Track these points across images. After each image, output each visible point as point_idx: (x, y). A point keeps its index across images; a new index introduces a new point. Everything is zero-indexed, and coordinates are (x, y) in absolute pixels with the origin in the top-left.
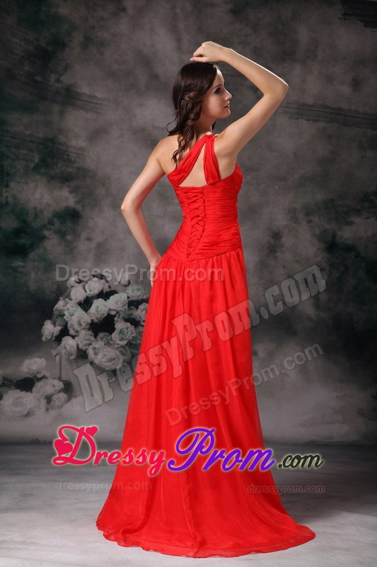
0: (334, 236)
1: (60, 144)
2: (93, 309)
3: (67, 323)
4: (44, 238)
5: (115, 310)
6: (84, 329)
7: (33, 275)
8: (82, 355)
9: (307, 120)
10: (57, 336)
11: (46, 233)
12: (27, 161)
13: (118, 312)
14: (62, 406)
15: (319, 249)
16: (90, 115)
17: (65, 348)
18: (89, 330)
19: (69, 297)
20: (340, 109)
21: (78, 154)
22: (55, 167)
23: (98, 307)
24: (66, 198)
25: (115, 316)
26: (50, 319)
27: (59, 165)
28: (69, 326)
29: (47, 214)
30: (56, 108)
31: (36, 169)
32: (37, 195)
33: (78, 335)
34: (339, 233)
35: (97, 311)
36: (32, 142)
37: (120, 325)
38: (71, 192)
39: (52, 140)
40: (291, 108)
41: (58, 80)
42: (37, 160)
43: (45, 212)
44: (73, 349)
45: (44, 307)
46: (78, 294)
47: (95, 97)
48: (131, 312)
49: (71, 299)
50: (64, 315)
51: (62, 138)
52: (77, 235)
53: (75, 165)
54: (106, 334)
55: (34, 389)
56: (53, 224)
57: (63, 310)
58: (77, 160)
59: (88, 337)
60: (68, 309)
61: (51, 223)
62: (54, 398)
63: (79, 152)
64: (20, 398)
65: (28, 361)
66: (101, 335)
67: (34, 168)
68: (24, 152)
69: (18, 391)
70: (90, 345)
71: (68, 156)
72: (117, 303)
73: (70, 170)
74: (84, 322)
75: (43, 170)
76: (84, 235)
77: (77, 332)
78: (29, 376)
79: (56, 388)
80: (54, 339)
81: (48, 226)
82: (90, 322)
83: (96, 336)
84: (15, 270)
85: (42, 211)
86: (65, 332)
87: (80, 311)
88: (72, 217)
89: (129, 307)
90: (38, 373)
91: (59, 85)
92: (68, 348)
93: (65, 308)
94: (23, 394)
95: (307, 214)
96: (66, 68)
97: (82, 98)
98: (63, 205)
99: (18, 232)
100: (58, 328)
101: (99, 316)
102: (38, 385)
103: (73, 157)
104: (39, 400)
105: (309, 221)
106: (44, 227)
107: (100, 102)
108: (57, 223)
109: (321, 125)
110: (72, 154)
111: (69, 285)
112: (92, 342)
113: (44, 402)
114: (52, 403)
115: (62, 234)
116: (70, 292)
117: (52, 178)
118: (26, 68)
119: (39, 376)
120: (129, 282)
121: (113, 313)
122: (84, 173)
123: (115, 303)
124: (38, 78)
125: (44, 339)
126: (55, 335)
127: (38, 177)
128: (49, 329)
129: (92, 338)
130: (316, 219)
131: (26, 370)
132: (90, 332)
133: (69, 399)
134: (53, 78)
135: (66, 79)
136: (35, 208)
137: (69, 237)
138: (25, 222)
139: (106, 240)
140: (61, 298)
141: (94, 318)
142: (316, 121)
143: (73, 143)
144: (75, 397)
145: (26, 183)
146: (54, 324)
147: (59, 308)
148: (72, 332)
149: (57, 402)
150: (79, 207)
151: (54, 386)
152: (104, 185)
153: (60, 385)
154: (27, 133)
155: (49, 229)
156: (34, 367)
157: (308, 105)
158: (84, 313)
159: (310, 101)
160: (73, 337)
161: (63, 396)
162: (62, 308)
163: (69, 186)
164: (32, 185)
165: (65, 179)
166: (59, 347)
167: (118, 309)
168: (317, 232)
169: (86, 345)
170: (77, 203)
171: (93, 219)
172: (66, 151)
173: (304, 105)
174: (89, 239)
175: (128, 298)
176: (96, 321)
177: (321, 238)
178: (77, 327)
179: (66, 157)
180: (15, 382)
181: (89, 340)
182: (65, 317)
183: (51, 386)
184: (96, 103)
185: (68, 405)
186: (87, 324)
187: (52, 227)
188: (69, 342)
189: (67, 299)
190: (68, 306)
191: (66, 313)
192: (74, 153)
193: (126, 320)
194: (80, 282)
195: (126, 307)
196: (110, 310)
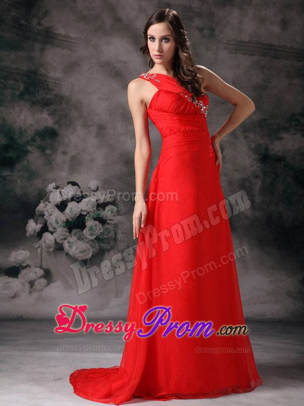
0: (267, 149)
1: (41, 75)
2: (67, 210)
3: (46, 222)
4: (27, 152)
5: (85, 211)
6: (61, 226)
7: (19, 182)
8: (59, 248)
9: (244, 54)
10: (38, 233)
11: (29, 148)
12: (14, 89)
13: (88, 213)
14: (42, 290)
15: (254, 160)
16: (66, 52)
17: (45, 242)
18: (64, 227)
19: (48, 200)
20: (271, 45)
21: (55, 83)
22: (37, 94)
23: (71, 208)
24: (45, 119)
25: (86, 215)
26: (33, 218)
27: (40, 93)
28: (48, 224)
29: (30, 133)
30: (38, 46)
31: (21, 96)
32: (22, 118)
33: (56, 232)
34: (271, 147)
35: (71, 211)
36: (18, 74)
37: (90, 223)
38: (50, 115)
39: (35, 73)
40: (231, 45)
41: (39, 24)
42: (22, 88)
43: (28, 131)
44: (51, 243)
45: (28, 209)
46: (56, 197)
47: (69, 37)
48: (99, 212)
49: (49, 202)
50: (44, 215)
51: (42, 71)
52: (54, 150)
53: (53, 93)
54: (79, 230)
55: (20, 276)
56: (34, 141)
57: (43, 211)
58: (55, 88)
59: (64, 233)
60: (48, 210)
61: (33, 140)
62: (36, 283)
63: (57, 82)
64: (8, 283)
65: (15, 252)
66: (74, 231)
67: (20, 95)
68: (11, 82)
69: (7, 277)
70: (65, 239)
71: (47, 85)
72: (87, 205)
73: (49, 96)
74: (61, 221)
75: (26, 97)
76: (60, 150)
77: (55, 229)
78: (15, 265)
79: (38, 275)
80: (36, 235)
81: (31, 143)
82: (65, 220)
83: (70, 232)
84: (4, 178)
85: (26, 131)
86: (45, 229)
87: (57, 212)
88: (50, 135)
89: (97, 208)
90: (23, 262)
91: (40, 28)
92: (47, 241)
93: (45, 209)
94: (11, 279)
95: (245, 132)
96: (46, 13)
97: (58, 38)
98: (43, 125)
99: (6, 148)
100: (40, 226)
101: (73, 216)
102: (23, 272)
103: (51, 85)
104: (24, 284)
105: (246, 137)
106: (28, 143)
107: (73, 41)
108: (38, 139)
109: (256, 58)
110: (51, 84)
111: (48, 191)
112: (68, 237)
113: (27, 286)
114: (34, 287)
115: (42, 149)
116: (49, 196)
117: (34, 103)
118: (13, 14)
119: (24, 265)
120: (98, 188)
121: (84, 213)
122: (60, 99)
123: (86, 205)
124: (23, 22)
125: (28, 234)
126: (36, 231)
127: (23, 103)
128: (32, 226)
129: (67, 234)
130: (251, 135)
131: (13, 260)
132: (66, 229)
133: (48, 284)
134: (35, 21)
135: (46, 23)
136: (20, 128)
137: (48, 152)
138: (12, 139)
139: (79, 154)
140: (42, 201)
141: (69, 217)
142: (251, 55)
143: (52, 74)
144: (53, 282)
145: (13, 108)
146: (36, 223)
147: (40, 209)
148: (51, 229)
149: (38, 286)
150: (56, 127)
151: (36, 273)
152: (77, 109)
153: (41, 272)
154: (14, 66)
155: (31, 145)
156: (20, 258)
157: (245, 42)
158: (61, 213)
159: (247, 39)
160: (52, 233)
161: (43, 281)
162: (43, 209)
163: (48, 110)
164: (17, 109)
165: (45, 104)
166: (40, 242)
167: (88, 210)
168: (253, 146)
169: (62, 240)
170: (55, 123)
171: (68, 136)
172: (46, 81)
173: (241, 42)
174: (64, 153)
175: (97, 201)
176: (70, 219)
177: (256, 150)
178: (55, 225)
179: (45, 86)
180: (4, 270)
181: (65, 235)
182: (45, 217)
183: (34, 273)
184: (70, 42)
185: (48, 288)
186: (63, 222)
187: (34, 143)
188: (48, 238)
189: (47, 202)
190: (48, 207)
191: (46, 213)
192: (52, 83)
193: (95, 219)
194: (57, 188)
195: (95, 208)
196: (82, 210)
